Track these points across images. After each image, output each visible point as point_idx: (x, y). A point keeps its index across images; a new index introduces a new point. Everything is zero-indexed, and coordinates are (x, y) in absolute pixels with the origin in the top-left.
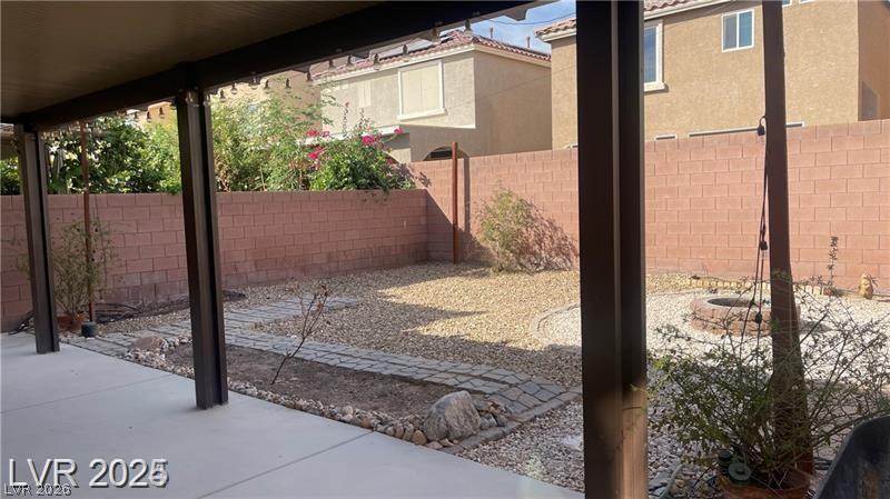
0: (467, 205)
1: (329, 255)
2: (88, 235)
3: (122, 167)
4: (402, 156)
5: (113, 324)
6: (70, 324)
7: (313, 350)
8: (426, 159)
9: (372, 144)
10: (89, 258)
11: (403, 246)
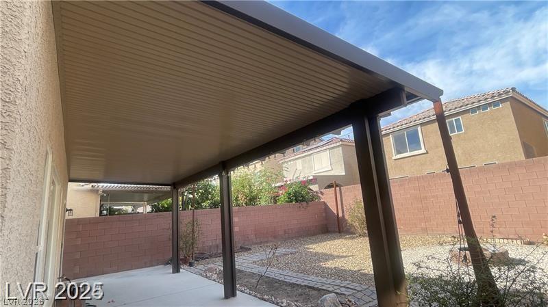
0: (342, 207)
1: (285, 231)
2: (193, 226)
3: (208, 199)
4: (315, 188)
5: (201, 262)
6: (185, 261)
7: (273, 273)
8: (326, 188)
9: (305, 184)
10: (193, 235)
11: (316, 226)
